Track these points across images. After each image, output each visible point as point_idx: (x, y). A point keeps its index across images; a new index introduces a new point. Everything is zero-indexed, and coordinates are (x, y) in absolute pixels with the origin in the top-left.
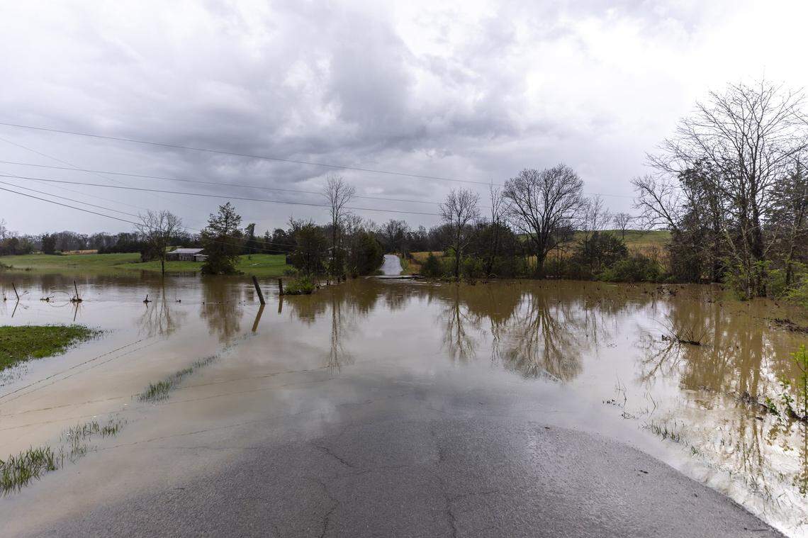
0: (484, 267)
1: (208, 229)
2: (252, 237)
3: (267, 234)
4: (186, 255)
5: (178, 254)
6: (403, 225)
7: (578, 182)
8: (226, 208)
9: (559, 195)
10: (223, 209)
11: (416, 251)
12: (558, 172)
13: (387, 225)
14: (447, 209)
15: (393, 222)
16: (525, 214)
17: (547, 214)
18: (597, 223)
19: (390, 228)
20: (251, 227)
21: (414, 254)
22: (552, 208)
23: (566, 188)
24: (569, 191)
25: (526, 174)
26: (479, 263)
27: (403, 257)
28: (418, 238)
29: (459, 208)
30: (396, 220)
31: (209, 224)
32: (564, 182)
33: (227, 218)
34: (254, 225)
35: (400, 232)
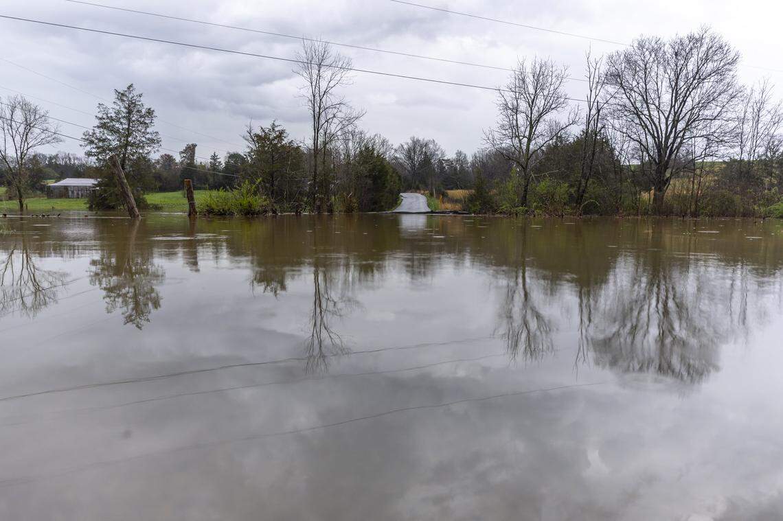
0: (571, 196)
1: (97, 131)
2: (191, 164)
3: (214, 157)
4: (80, 188)
5: (66, 188)
6: (431, 146)
7: (731, 56)
8: (127, 93)
9: (699, 78)
10: (121, 96)
11: (452, 189)
12: (696, 41)
13: (405, 147)
14: (509, 97)
15: (416, 142)
16: (638, 114)
17: (675, 113)
18: (760, 126)
19: (410, 152)
20: (191, 150)
21: (449, 192)
22: (684, 101)
23: (710, 66)
24: (716, 71)
25: (641, 46)
26: (563, 189)
27: (432, 195)
28: (456, 169)
29: (532, 90)
30: (421, 138)
31: (97, 123)
32: (707, 59)
33: (130, 112)
34: (194, 146)
35: (427, 160)
